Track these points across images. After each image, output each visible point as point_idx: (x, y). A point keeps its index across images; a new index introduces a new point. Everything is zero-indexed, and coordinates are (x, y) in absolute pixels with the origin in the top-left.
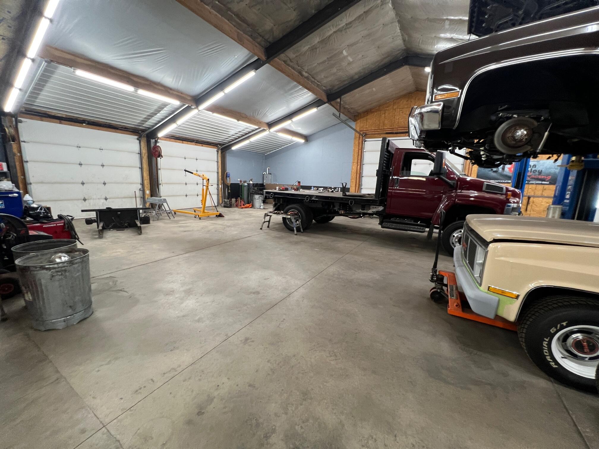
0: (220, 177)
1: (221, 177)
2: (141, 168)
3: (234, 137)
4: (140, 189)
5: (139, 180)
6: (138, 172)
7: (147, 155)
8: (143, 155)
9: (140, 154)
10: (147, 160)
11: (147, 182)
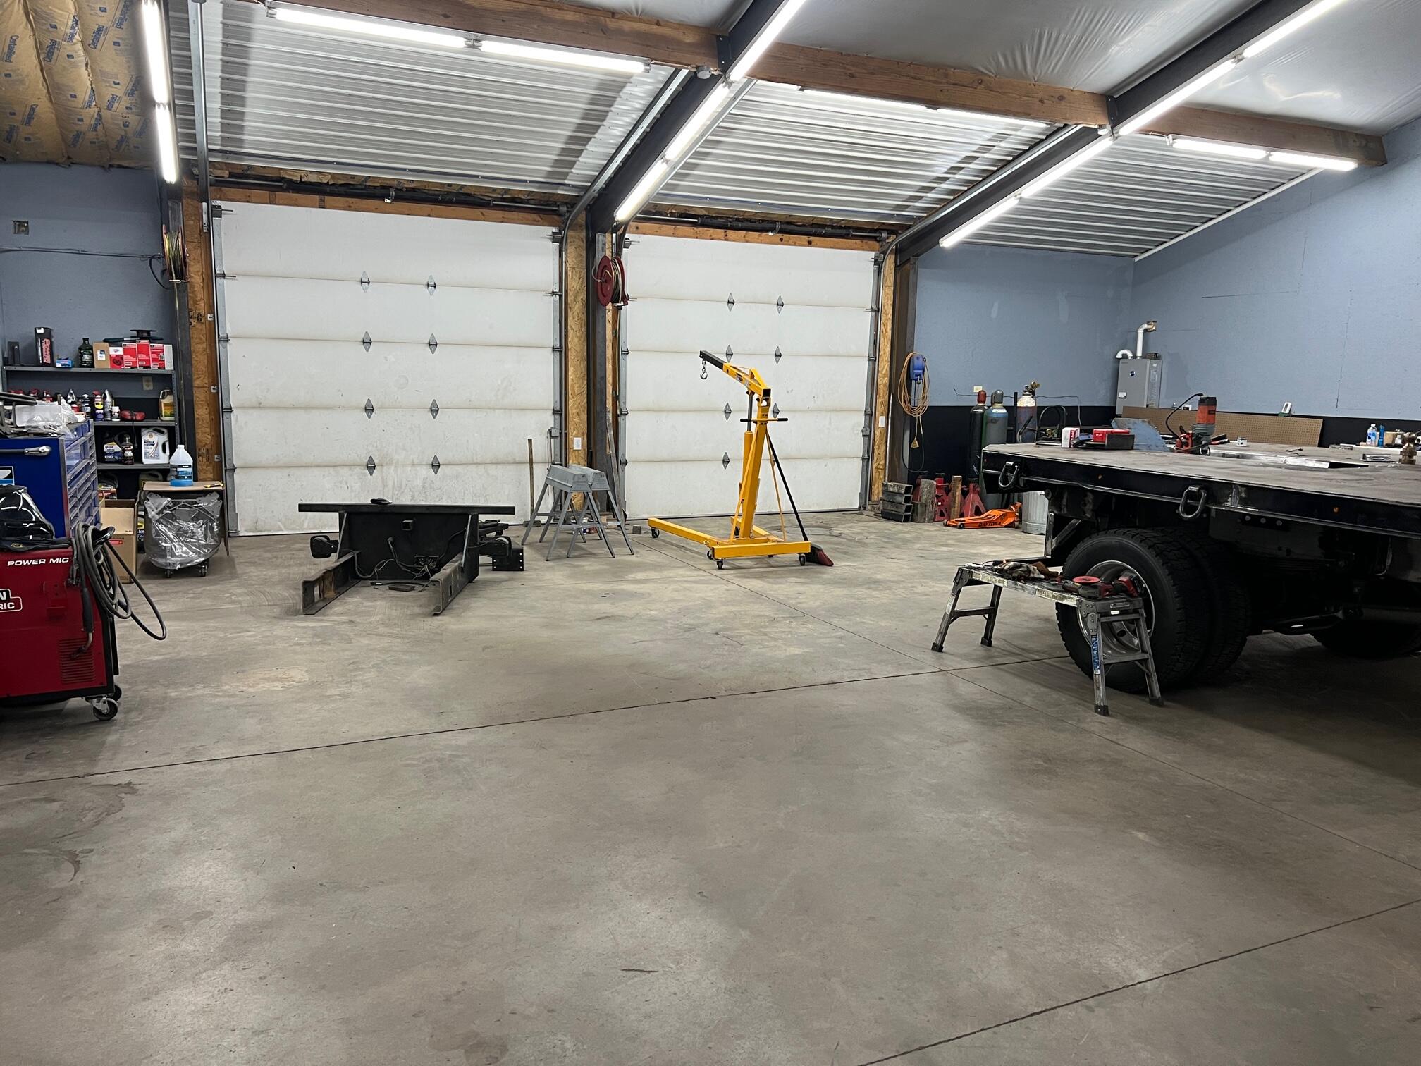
0: (883, 381)
1: (887, 380)
2: (561, 351)
3: (945, 186)
4: (550, 432)
5: (549, 397)
6: (547, 365)
7: (583, 296)
8: (571, 298)
9: (562, 294)
10: (584, 317)
11: (577, 404)
